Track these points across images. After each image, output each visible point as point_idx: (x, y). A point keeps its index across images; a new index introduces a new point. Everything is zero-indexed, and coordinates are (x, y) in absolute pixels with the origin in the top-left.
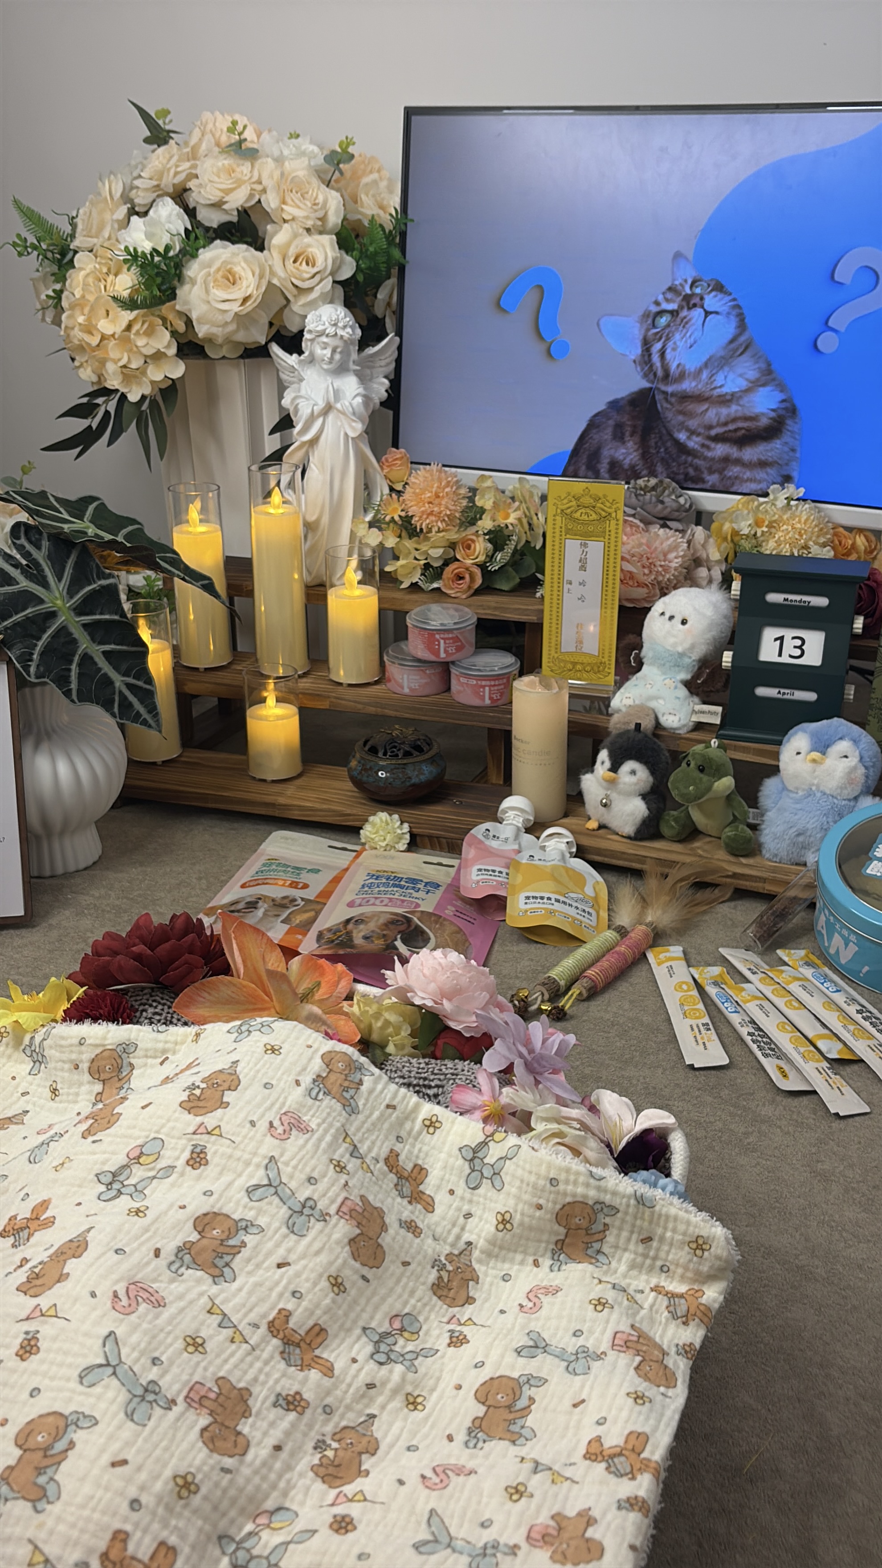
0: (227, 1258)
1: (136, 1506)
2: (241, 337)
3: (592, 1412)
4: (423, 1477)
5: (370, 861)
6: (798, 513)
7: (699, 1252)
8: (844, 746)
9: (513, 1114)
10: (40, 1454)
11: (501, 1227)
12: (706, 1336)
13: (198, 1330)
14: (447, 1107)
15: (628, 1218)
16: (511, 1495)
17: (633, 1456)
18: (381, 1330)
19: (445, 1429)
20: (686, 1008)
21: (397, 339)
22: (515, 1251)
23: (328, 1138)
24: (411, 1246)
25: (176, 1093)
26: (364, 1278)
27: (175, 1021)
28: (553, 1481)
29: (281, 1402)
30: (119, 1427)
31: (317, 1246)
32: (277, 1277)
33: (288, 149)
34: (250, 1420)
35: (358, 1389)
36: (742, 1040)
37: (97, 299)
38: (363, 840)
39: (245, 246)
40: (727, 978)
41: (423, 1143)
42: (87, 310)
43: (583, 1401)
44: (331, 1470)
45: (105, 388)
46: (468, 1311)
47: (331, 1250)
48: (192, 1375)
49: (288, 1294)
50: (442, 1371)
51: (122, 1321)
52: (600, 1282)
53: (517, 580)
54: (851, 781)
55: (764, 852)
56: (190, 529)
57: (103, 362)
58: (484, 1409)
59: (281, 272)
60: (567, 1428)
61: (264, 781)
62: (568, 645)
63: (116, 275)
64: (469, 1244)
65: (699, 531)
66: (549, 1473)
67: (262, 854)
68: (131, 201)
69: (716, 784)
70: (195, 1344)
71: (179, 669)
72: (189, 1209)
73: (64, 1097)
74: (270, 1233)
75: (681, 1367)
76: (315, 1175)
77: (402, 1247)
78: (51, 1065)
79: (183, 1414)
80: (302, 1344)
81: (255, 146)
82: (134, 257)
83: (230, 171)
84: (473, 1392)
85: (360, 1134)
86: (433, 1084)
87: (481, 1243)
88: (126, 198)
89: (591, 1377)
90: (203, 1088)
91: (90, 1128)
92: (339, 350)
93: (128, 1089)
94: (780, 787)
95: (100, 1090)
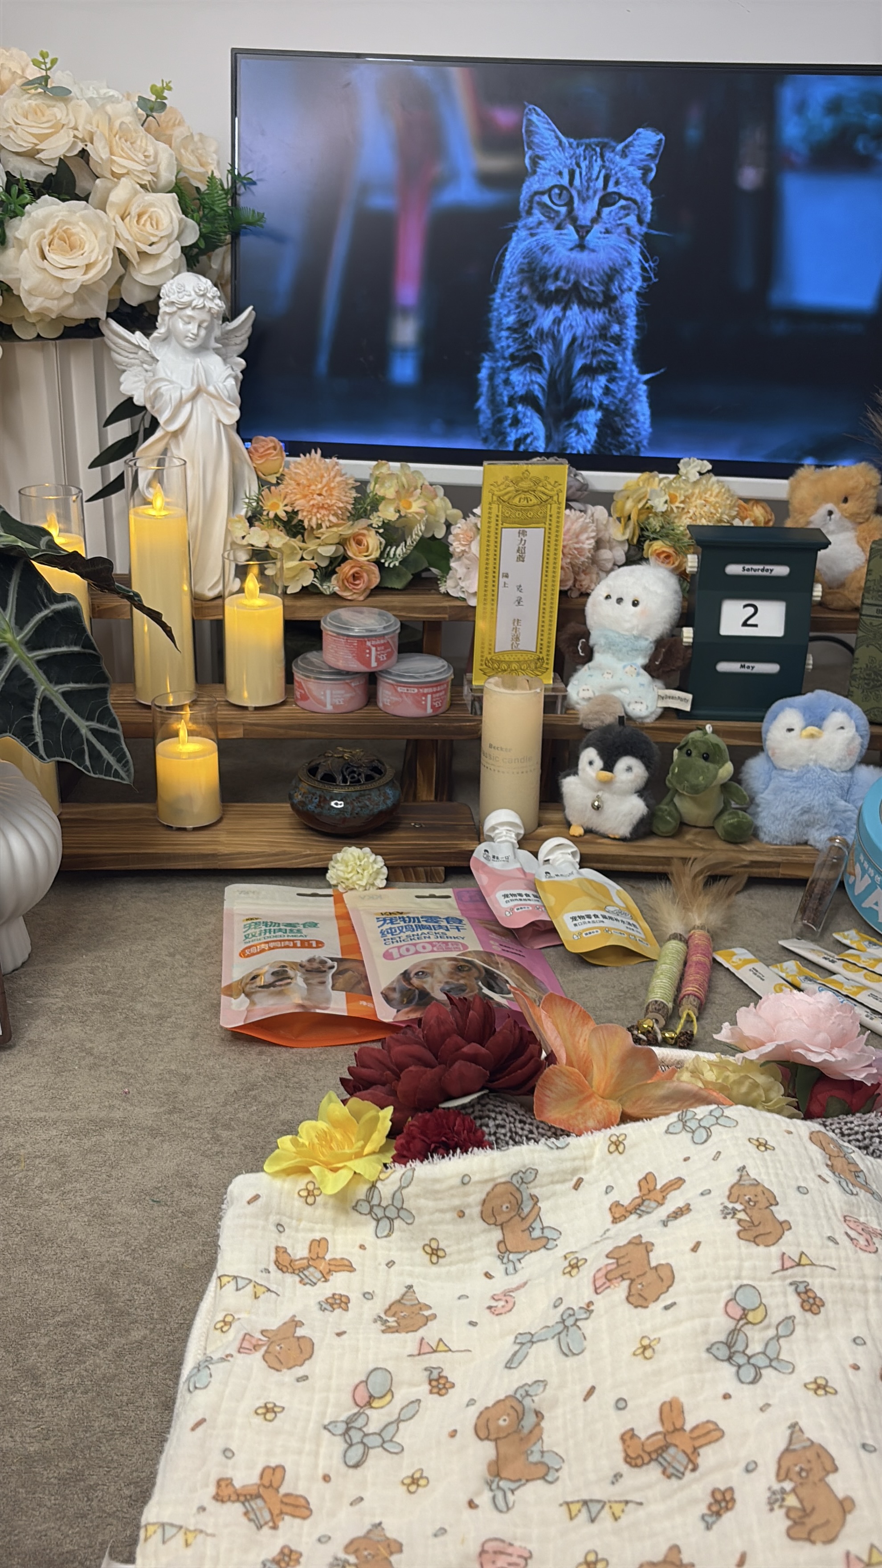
21: (253, 313)
54: (849, 752)
69: (719, 771)
90: (744, 1210)
91: (633, 1291)
92: (205, 324)
93: (543, 1229)
94: (767, 767)
95: (500, 1237)
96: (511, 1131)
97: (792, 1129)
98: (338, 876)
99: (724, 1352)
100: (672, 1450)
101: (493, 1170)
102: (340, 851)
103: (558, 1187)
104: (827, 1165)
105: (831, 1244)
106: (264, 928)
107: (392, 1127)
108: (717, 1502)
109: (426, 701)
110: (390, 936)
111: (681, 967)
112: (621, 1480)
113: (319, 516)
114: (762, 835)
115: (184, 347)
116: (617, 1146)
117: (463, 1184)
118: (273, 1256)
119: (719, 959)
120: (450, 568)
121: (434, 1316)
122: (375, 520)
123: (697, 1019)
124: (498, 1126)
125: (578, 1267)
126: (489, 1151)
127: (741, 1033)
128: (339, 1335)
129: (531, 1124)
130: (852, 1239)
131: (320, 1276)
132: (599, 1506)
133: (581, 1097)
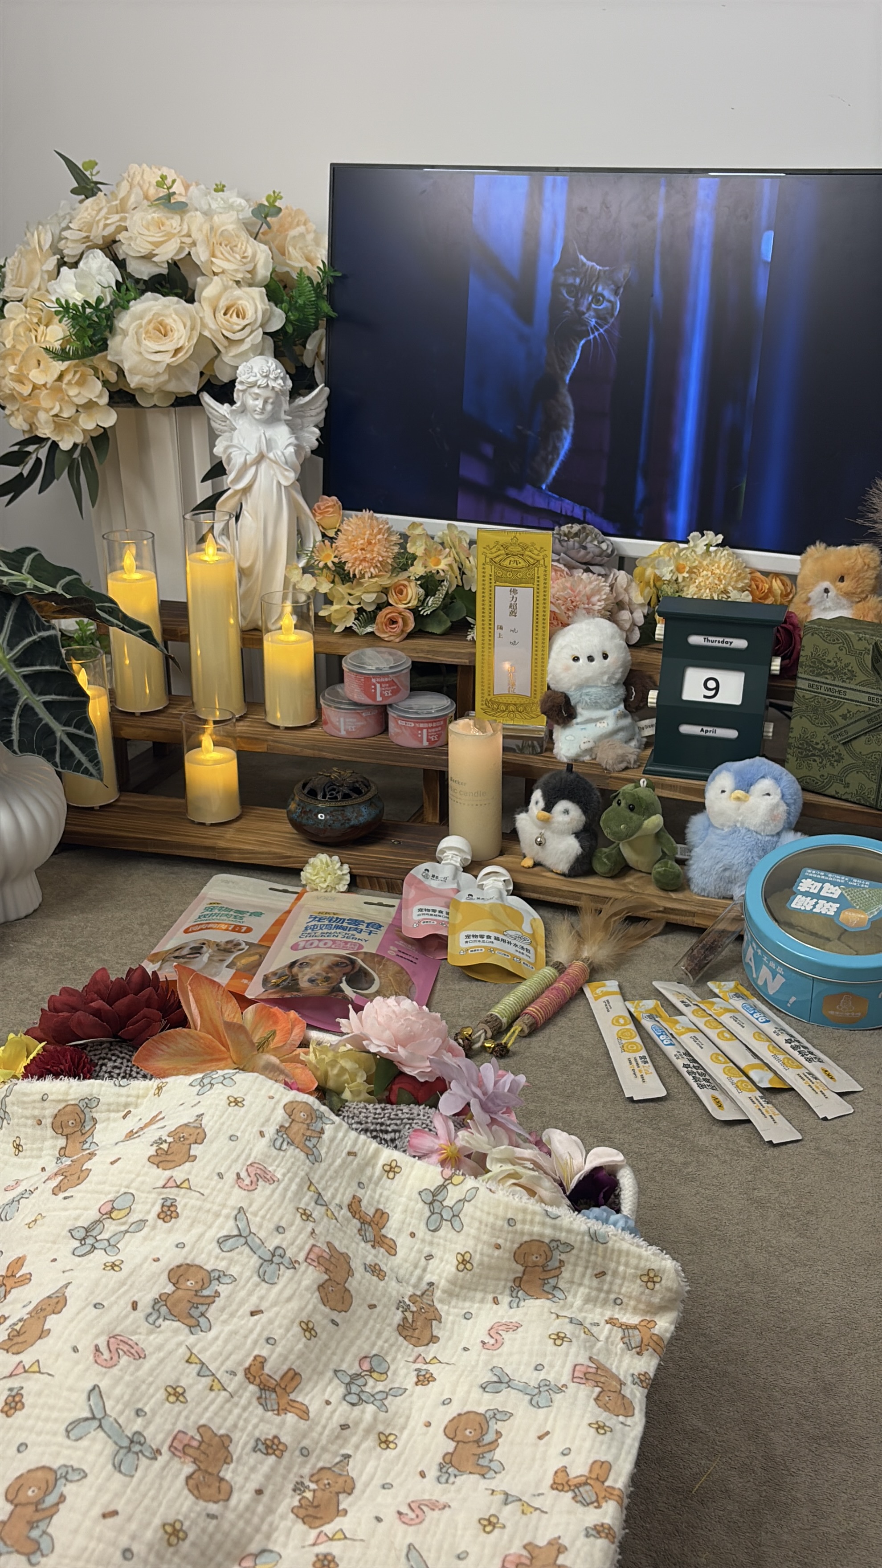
0: (202, 1308)
1: (128, 1555)
2: (174, 387)
3: (556, 1443)
4: (400, 1513)
5: (311, 903)
6: (717, 559)
7: (650, 1285)
8: (766, 784)
9: (469, 1156)
10: (31, 1508)
11: (461, 1267)
12: (659, 1364)
13: (178, 1380)
14: (404, 1151)
15: (583, 1254)
16: (485, 1526)
17: (599, 1484)
18: (350, 1373)
19: (417, 1466)
20: (624, 1042)
21: (327, 389)
22: (476, 1290)
23: (294, 1187)
24: (376, 1289)
25: (143, 1148)
26: (334, 1322)
27: (134, 1074)
28: (523, 1512)
29: (260, 1446)
30: (109, 1478)
31: (287, 1293)
32: (250, 1324)
33: (216, 202)
34: (232, 1466)
35: (333, 1430)
36: (678, 1072)
37: (28, 350)
38: (304, 882)
39: (176, 299)
40: (662, 1011)
41: (383, 1188)
42: (18, 360)
43: (548, 1433)
44: (311, 1511)
45: (36, 436)
46: (432, 1350)
47: (302, 1296)
48: (174, 1424)
49: (262, 1341)
50: (411, 1409)
51: (105, 1374)
52: (558, 1316)
53: (449, 624)
54: (774, 818)
55: (692, 887)
56: (125, 576)
57: (35, 412)
58: (454, 1444)
59: (212, 325)
60: (533, 1459)
61: (203, 824)
62: (500, 687)
63: (47, 326)
64: (431, 1284)
65: (622, 576)
66: (519, 1503)
67: (204, 898)
68: (60, 252)
69: (646, 822)
70: (176, 1394)
71: (116, 714)
72: (163, 1261)
73: (28, 1153)
74: (242, 1283)
75: (637, 1395)
76: (283, 1224)
77: (368, 1290)
78: (14, 1121)
79: (168, 1463)
80: (278, 1389)
81: (183, 199)
82: (65, 309)
83: (160, 224)
84: (442, 1429)
85: (323, 1182)
86: (390, 1129)
87: (443, 1283)
88: (55, 249)
89: (554, 1409)
90: (171, 1143)
91: (61, 1184)
93: (92, 1144)
94: (707, 823)
95: (63, 1145)
119: (587, 991)
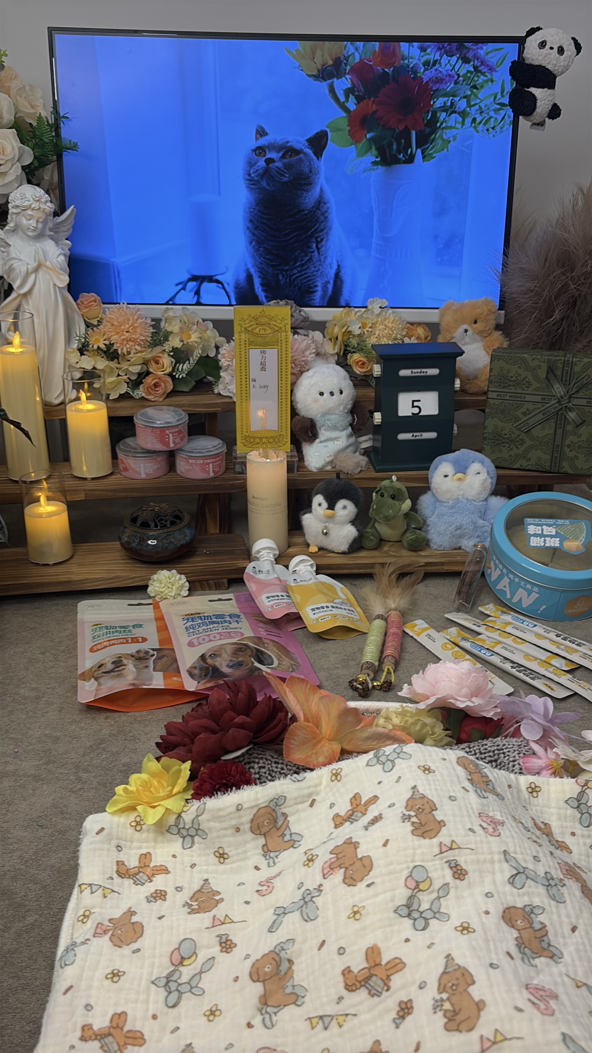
8: (476, 466)
54: (483, 489)
90: (415, 816)
91: (347, 876)
92: (41, 220)
93: (291, 834)
94: (433, 500)
95: (264, 842)
96: (269, 770)
97: (446, 757)
98: (155, 591)
99: (405, 911)
100: (374, 979)
101: (257, 799)
102: (156, 573)
103: (300, 807)
104: (469, 779)
105: (471, 833)
106: (105, 631)
107: (191, 775)
108: (402, 1009)
109: (209, 468)
110: (191, 630)
111: (383, 638)
112: (343, 1001)
113: (128, 346)
114: (432, 545)
115: (28, 236)
116: (336, 776)
117: (238, 810)
118: (115, 868)
120: (220, 377)
121: (222, 900)
122: (168, 346)
123: (394, 671)
124: (260, 768)
125: (312, 861)
126: (254, 787)
127: (415, 691)
128: (160, 918)
129: (282, 764)
130: (484, 829)
131: (147, 878)
132: (330, 1018)
133: (315, 741)
